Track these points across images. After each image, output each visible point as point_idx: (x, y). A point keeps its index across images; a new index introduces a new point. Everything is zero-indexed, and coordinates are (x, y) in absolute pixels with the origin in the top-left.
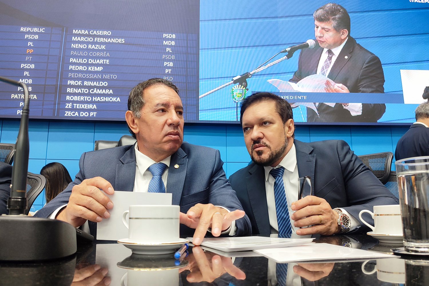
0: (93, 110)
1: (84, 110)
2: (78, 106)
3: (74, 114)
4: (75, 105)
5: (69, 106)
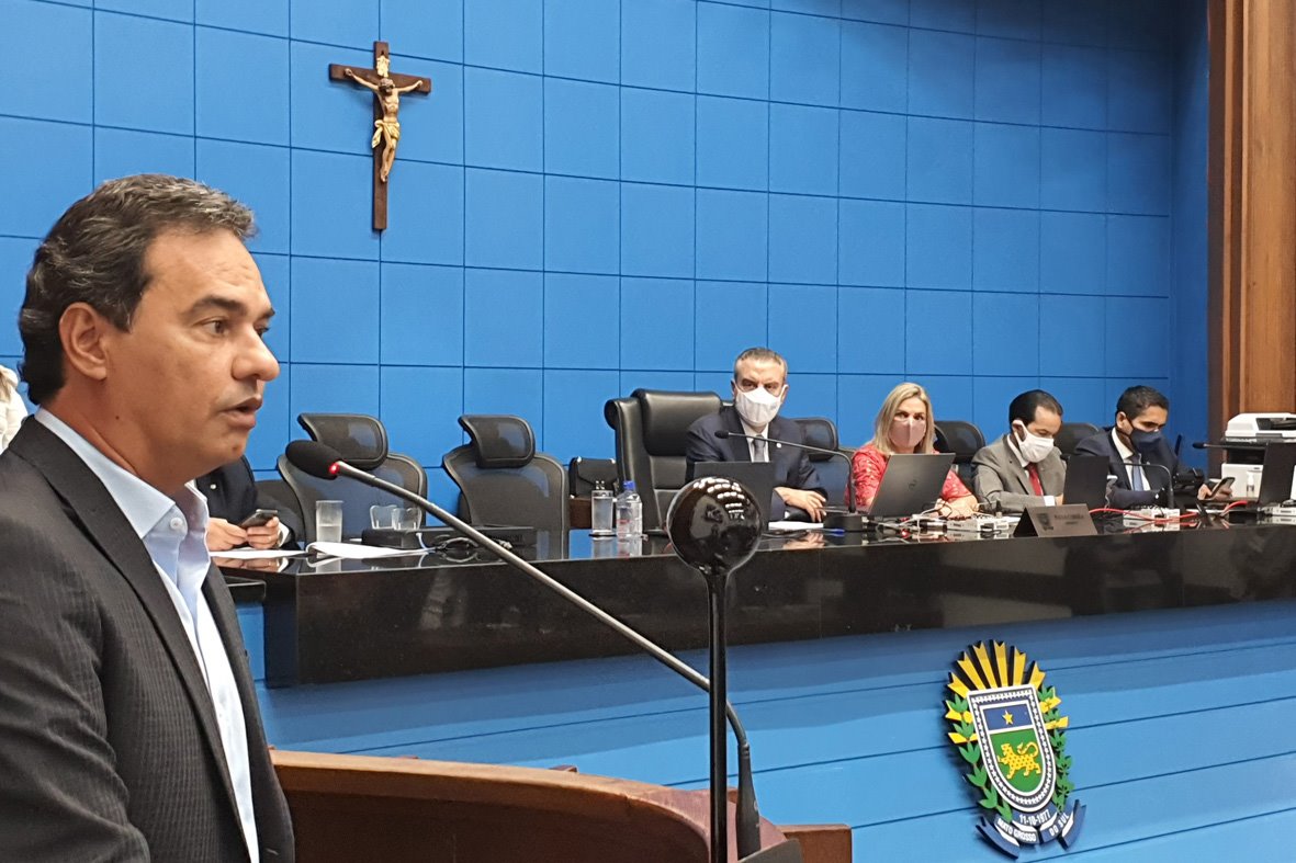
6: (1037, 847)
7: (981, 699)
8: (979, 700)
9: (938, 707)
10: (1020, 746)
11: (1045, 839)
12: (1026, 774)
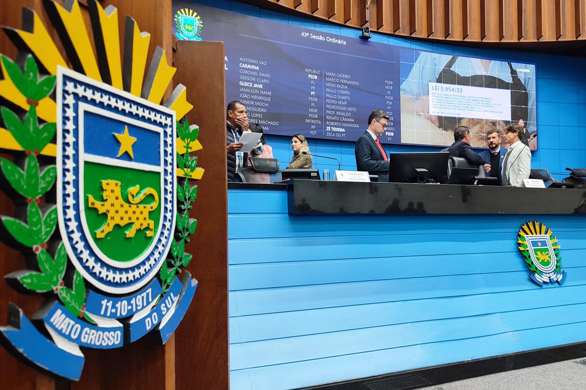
0: (343, 133)
1: (338, 132)
2: (334, 129)
3: (332, 134)
4: (332, 128)
5: (328, 128)
6: (550, 284)
7: (530, 238)
8: (529, 238)
9: (515, 240)
10: (544, 253)
11: (552, 281)
12: (545, 261)
